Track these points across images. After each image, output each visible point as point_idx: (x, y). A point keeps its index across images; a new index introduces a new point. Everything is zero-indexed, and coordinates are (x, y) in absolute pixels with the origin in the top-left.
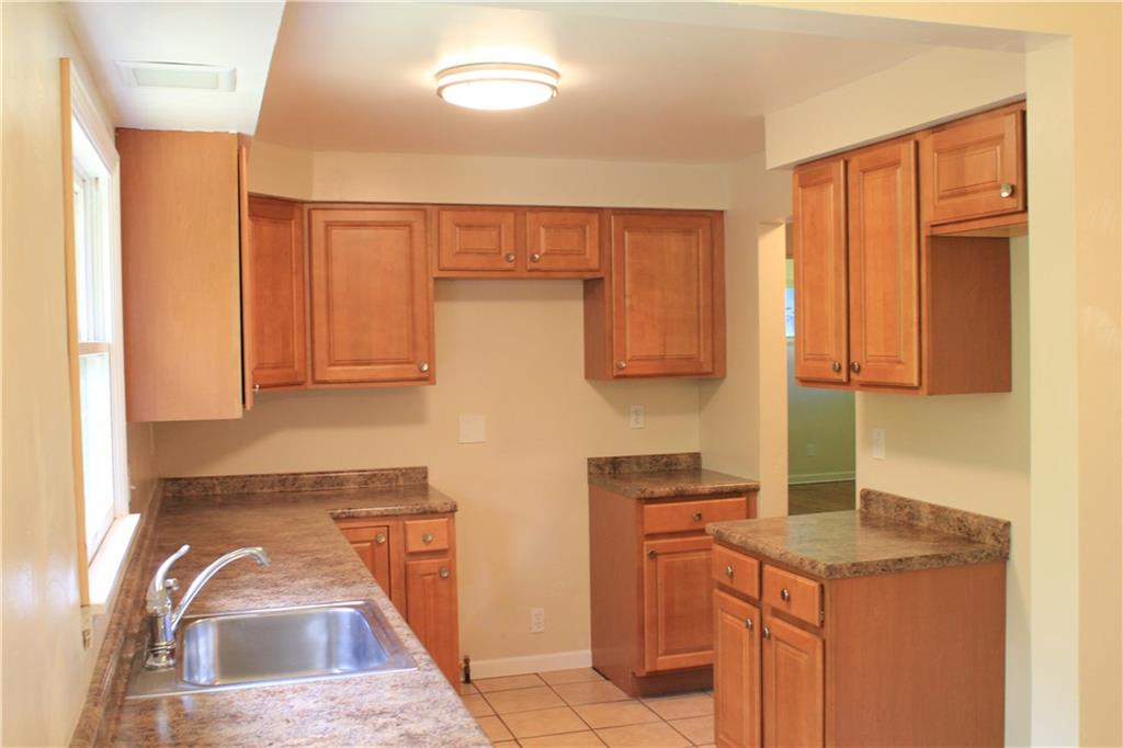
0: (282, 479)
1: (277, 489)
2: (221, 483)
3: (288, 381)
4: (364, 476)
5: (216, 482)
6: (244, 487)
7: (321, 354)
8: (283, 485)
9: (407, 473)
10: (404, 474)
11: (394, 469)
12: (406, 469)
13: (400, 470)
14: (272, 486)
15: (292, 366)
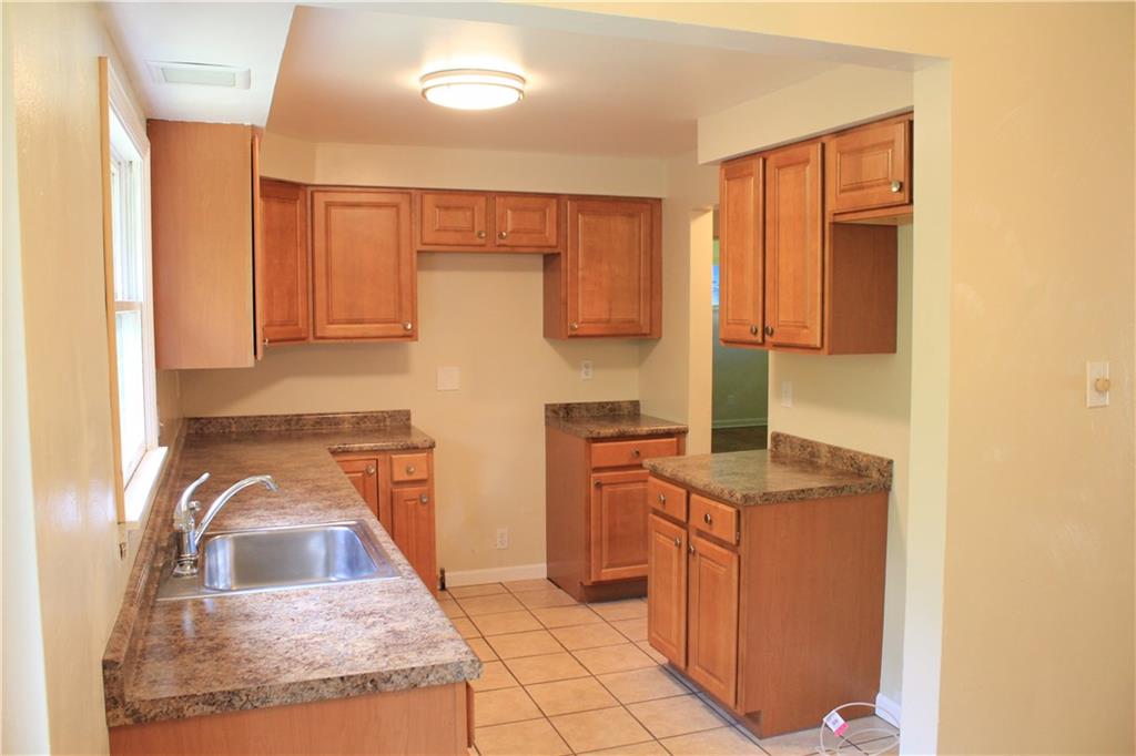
0: (288, 420)
1: (283, 428)
2: (237, 423)
3: (294, 336)
4: (357, 417)
5: (232, 421)
6: (255, 426)
7: (321, 314)
8: (289, 424)
9: (393, 415)
10: (390, 416)
11: (382, 412)
12: (393, 412)
13: (387, 412)
14: (279, 425)
15: (297, 324)
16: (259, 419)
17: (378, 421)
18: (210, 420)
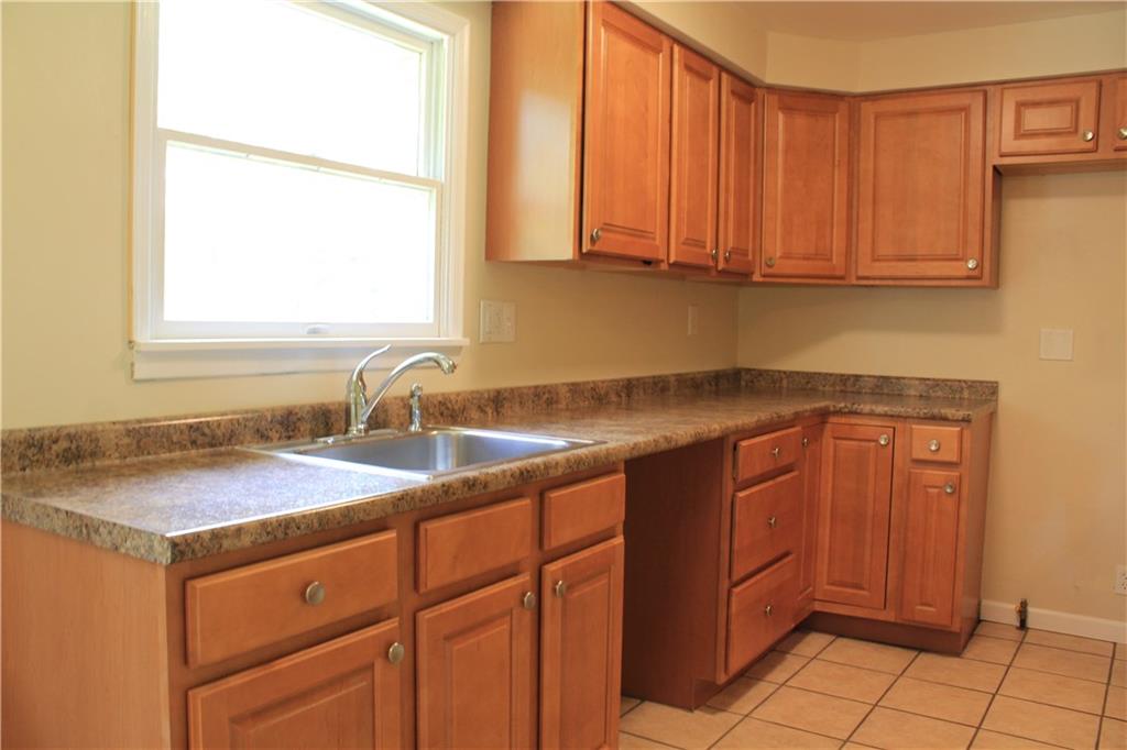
0: (844, 379)
1: (838, 388)
2: (787, 377)
3: (827, 273)
4: (927, 385)
5: (784, 376)
6: (808, 383)
7: (864, 247)
8: (844, 385)
9: (972, 385)
10: (970, 387)
11: (960, 381)
12: (974, 382)
13: (965, 382)
14: (833, 385)
15: (830, 260)
16: (809, 377)
17: (953, 391)
18: (761, 373)
